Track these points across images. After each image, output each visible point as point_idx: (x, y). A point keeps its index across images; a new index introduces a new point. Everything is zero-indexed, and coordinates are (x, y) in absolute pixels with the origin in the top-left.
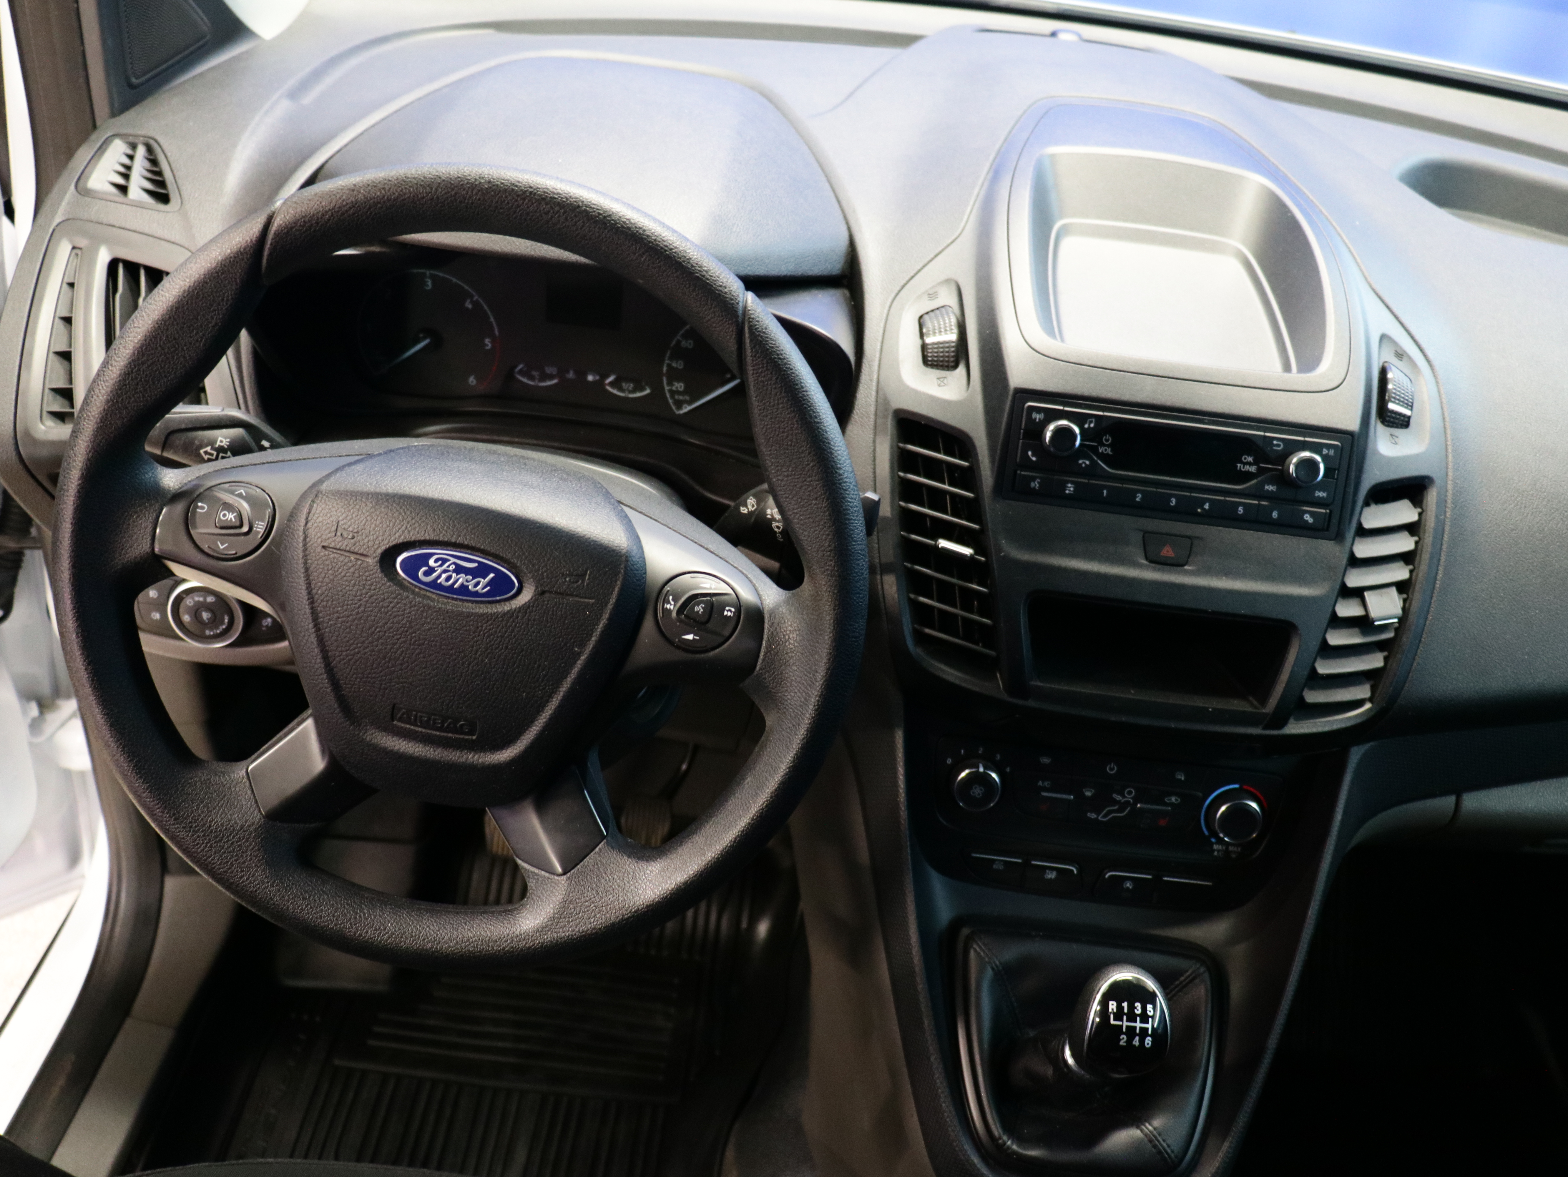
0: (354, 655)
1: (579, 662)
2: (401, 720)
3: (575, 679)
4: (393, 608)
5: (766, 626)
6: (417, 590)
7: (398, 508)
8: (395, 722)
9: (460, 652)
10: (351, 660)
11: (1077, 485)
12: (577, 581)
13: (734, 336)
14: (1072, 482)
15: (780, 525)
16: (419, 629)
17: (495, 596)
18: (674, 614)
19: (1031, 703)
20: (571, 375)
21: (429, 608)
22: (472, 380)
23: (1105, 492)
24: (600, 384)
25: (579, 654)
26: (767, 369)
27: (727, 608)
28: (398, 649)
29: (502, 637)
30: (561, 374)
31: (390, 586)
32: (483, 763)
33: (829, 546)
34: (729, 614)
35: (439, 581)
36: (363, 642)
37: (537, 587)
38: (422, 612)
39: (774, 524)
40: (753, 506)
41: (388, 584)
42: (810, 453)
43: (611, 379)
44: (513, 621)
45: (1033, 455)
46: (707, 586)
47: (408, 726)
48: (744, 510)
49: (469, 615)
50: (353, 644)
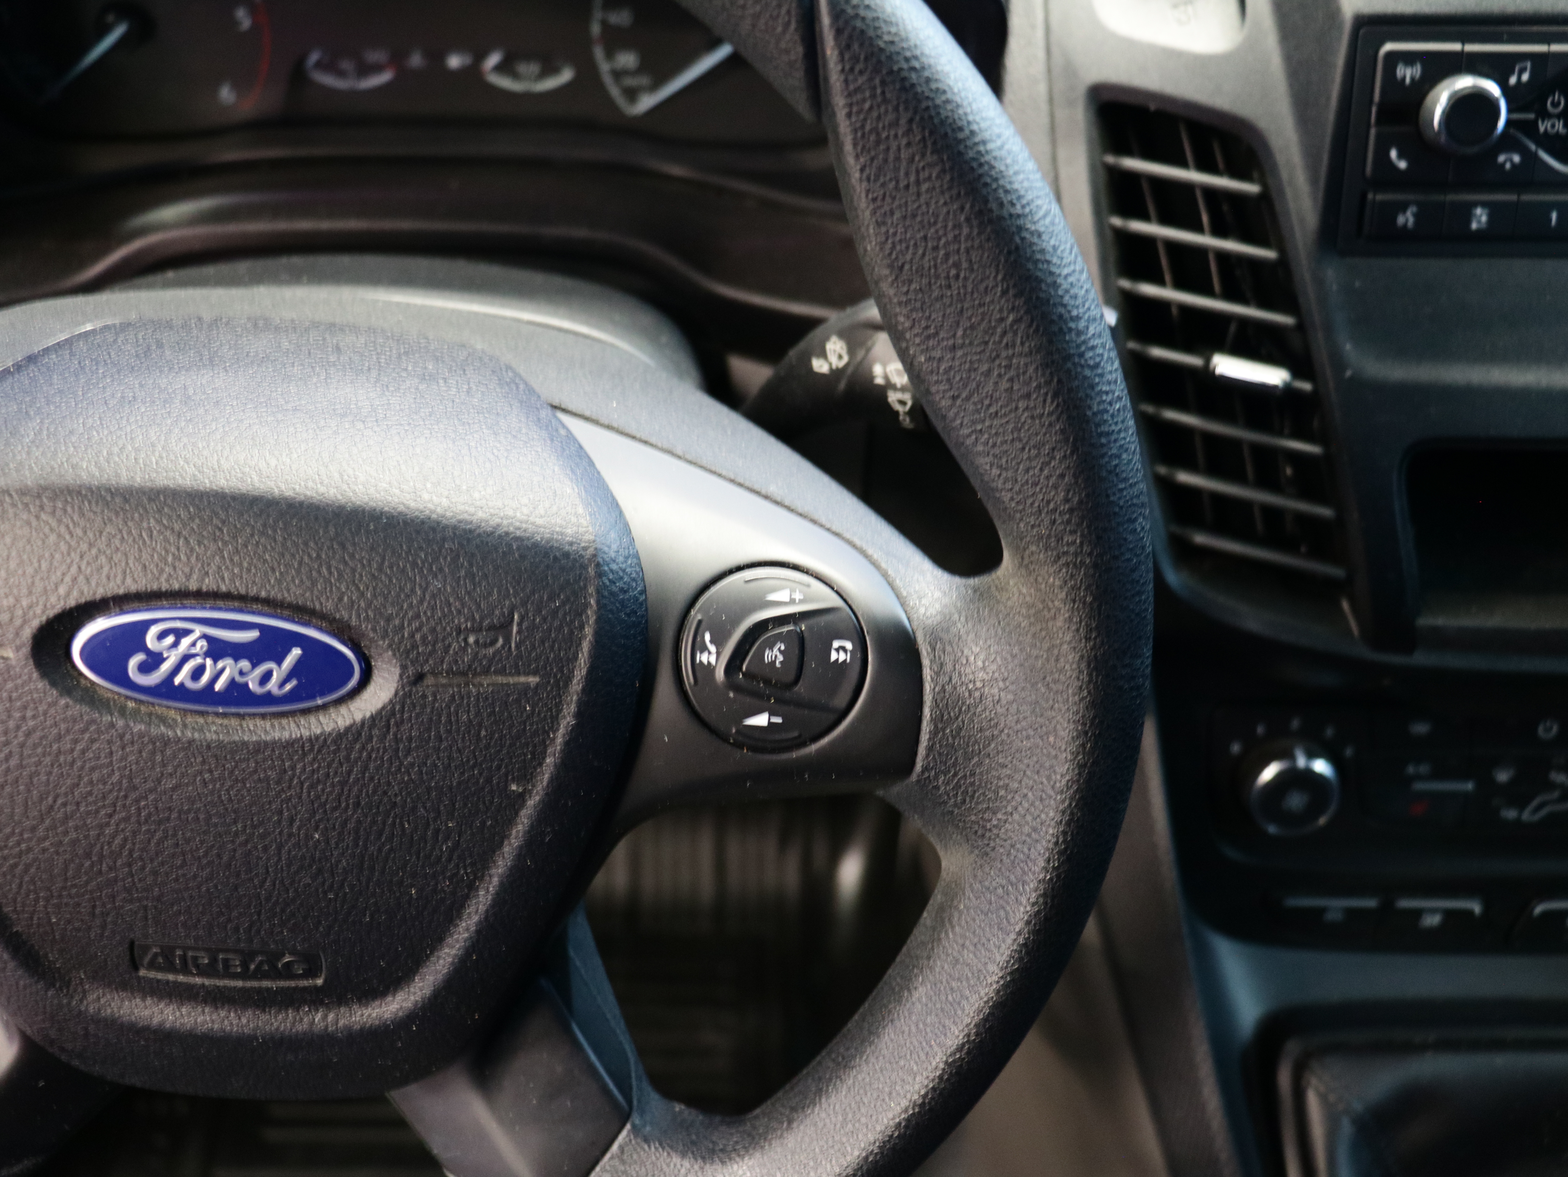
0: (20, 855)
1: (524, 813)
2: (152, 966)
3: (520, 847)
4: (83, 752)
5: (927, 673)
6: (131, 704)
7: (54, 524)
8: (142, 973)
9: (254, 827)
10: (16, 865)
11: (1493, 209)
12: (494, 642)
13: (793, 26)
14: (1484, 204)
15: (907, 397)
16: (151, 791)
17: (313, 697)
18: (720, 674)
19: (1421, 658)
20: (416, 60)
21: (166, 742)
22: (226, 94)
23: (1554, 216)
24: (473, 72)
25: (521, 798)
26: (885, 101)
27: (836, 644)
28: (113, 836)
29: (343, 784)
30: (397, 59)
31: (67, 706)
32: (348, 1029)
33: (1066, 500)
34: (842, 657)
35: (177, 681)
36: (33, 829)
37: (404, 668)
38: (153, 753)
39: (893, 397)
40: (840, 357)
41: (63, 702)
42: (1004, 292)
43: (493, 59)
44: (363, 748)
45: (1400, 156)
46: (782, 596)
47: (171, 977)
48: (820, 366)
49: (260, 747)
50: (13, 833)
